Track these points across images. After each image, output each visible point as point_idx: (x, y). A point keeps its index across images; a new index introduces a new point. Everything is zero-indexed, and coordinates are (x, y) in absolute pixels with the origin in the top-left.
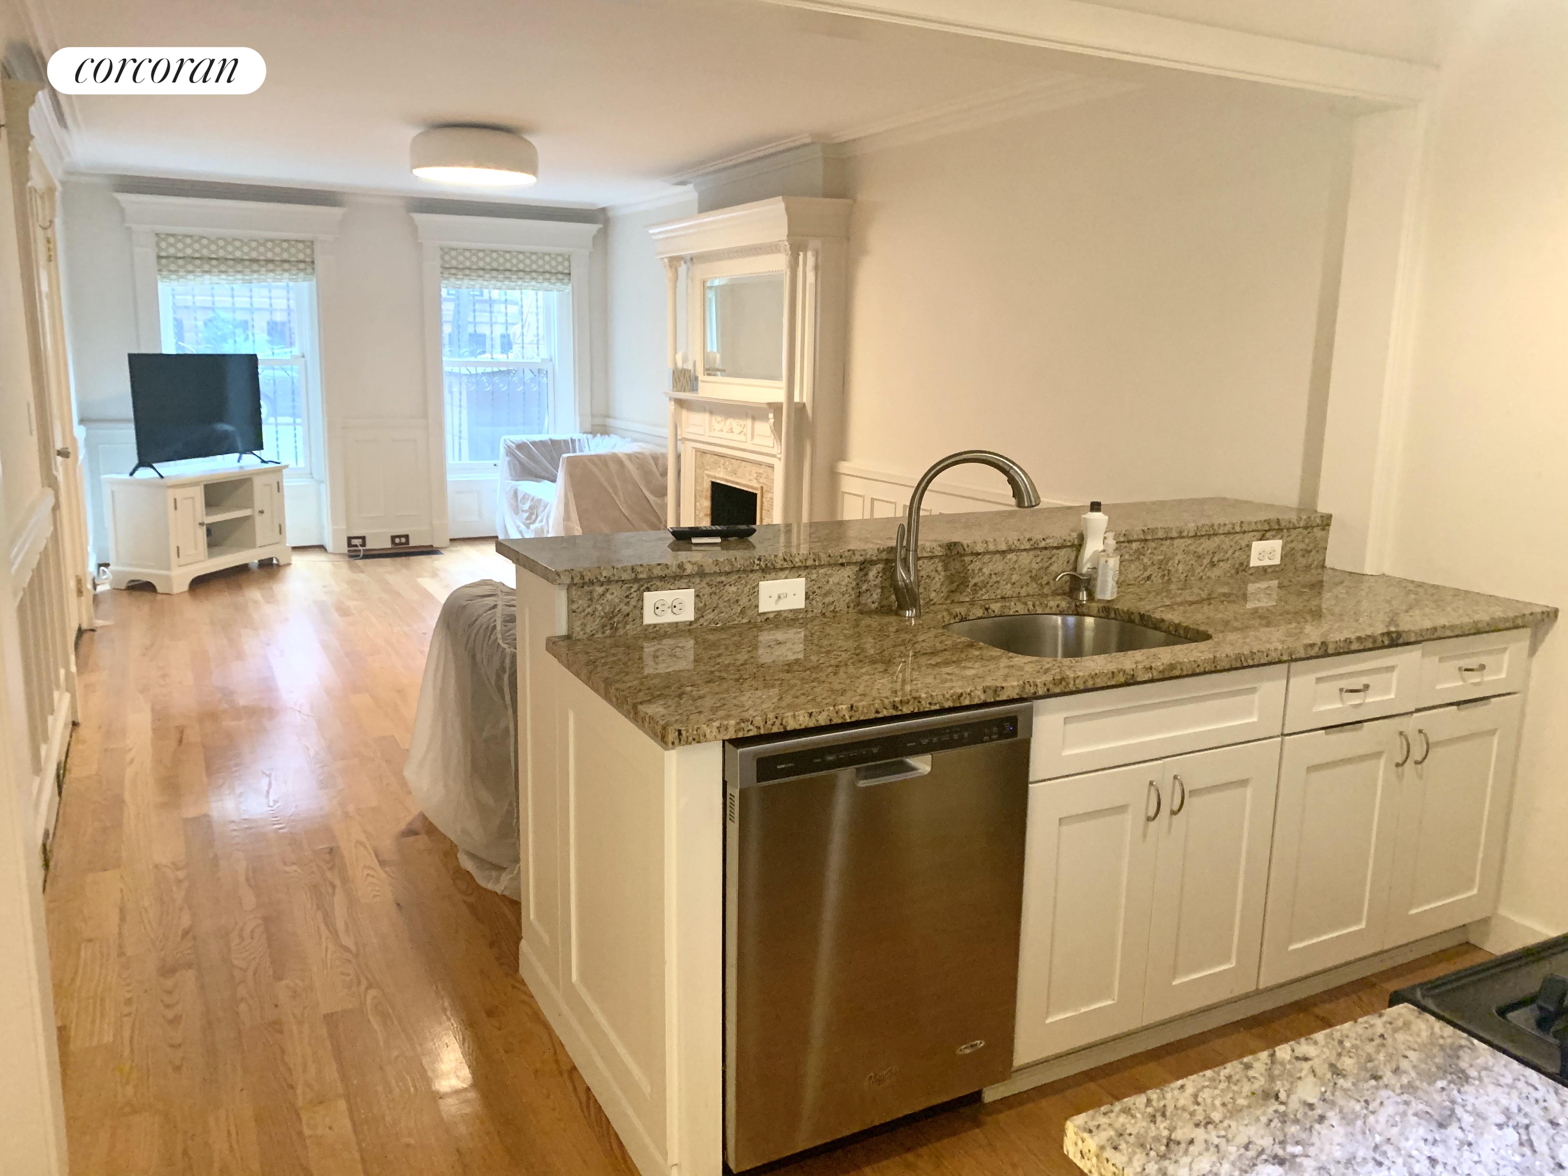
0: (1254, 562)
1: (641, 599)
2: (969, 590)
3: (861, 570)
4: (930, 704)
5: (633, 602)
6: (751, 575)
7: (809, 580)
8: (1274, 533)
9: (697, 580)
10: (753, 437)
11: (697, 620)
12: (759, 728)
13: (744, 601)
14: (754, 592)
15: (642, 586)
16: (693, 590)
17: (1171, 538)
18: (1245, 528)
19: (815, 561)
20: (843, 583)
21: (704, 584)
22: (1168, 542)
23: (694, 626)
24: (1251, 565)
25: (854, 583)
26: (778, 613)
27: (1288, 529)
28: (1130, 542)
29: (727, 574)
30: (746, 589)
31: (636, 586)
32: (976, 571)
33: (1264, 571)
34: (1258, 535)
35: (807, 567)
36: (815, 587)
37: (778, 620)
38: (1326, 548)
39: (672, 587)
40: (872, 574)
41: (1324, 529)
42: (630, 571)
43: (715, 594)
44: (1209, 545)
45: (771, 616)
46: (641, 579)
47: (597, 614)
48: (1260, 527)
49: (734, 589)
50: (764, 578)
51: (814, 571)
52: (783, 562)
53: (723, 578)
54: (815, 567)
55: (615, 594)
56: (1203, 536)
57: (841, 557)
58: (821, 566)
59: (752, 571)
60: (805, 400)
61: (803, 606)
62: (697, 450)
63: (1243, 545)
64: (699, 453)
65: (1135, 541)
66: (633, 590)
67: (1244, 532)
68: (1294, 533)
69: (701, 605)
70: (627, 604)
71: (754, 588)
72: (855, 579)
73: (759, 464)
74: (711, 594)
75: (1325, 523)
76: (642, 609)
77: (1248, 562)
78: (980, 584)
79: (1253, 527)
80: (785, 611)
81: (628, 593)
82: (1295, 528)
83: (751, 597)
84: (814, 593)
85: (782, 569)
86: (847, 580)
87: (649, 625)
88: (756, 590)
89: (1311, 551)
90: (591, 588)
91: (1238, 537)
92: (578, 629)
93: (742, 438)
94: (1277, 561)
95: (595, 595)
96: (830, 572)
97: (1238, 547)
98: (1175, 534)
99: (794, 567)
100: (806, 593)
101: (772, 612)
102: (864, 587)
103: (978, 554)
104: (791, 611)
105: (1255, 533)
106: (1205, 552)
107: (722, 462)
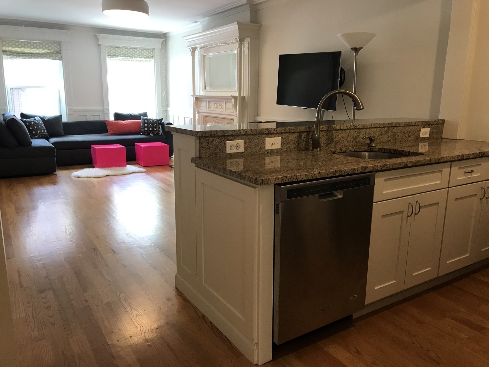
0: (421, 136)
1: (225, 144)
2: (334, 143)
3: (299, 135)
4: (345, 172)
5: (223, 145)
6: (263, 136)
7: (282, 138)
8: (427, 126)
9: (244, 137)
10: (225, 110)
11: (245, 152)
12: (289, 179)
13: (260, 146)
14: (264, 142)
15: (226, 138)
16: (243, 140)
17: (397, 127)
18: (419, 124)
19: (284, 131)
20: (293, 140)
21: (247, 139)
22: (396, 128)
23: (244, 154)
24: (420, 137)
25: (297, 140)
26: (272, 150)
27: (432, 125)
28: (384, 127)
29: (255, 135)
30: (261, 141)
31: (224, 138)
32: (337, 137)
33: (424, 139)
34: (423, 126)
35: (281, 133)
36: (284, 141)
37: (272, 152)
38: (443, 132)
39: (236, 139)
40: (303, 137)
41: (442, 125)
42: (222, 133)
43: (250, 142)
44: (408, 129)
45: (269, 151)
46: (226, 136)
47: (210, 149)
48: (423, 124)
49: (257, 140)
50: (268, 137)
51: (284, 135)
52: (274, 131)
53: (253, 137)
54: (284, 133)
55: (217, 141)
56: (407, 126)
57: (293, 130)
58: (286, 133)
59: (263, 134)
60: (245, 95)
61: (280, 148)
62: (203, 116)
63: (418, 130)
64: (204, 117)
65: (386, 127)
66: (223, 140)
67: (419, 125)
68: (433, 126)
69: (246, 146)
70: (221, 145)
71: (264, 140)
72: (297, 138)
73: (228, 119)
74: (249, 142)
75: (443, 123)
76: (226, 147)
77: (420, 136)
78: (338, 141)
79: (421, 123)
80: (274, 149)
81: (221, 141)
82: (434, 124)
83: (263, 144)
84: (284, 143)
85: (273, 134)
86: (294, 138)
87: (228, 154)
88: (264, 141)
89: (438, 133)
90: (208, 138)
91: (417, 127)
92: (203, 154)
93: (221, 110)
94: (428, 136)
95: (210, 141)
96: (289, 135)
97: (417, 130)
98: (398, 125)
99: (277, 133)
100: (281, 143)
101: (270, 150)
102: (300, 141)
103: (337, 130)
104: (276, 149)
105: (422, 126)
106: (407, 132)
107: (213, 119)
